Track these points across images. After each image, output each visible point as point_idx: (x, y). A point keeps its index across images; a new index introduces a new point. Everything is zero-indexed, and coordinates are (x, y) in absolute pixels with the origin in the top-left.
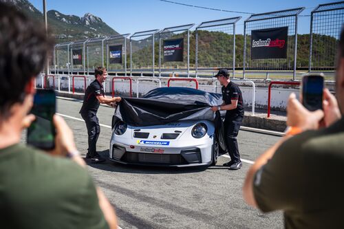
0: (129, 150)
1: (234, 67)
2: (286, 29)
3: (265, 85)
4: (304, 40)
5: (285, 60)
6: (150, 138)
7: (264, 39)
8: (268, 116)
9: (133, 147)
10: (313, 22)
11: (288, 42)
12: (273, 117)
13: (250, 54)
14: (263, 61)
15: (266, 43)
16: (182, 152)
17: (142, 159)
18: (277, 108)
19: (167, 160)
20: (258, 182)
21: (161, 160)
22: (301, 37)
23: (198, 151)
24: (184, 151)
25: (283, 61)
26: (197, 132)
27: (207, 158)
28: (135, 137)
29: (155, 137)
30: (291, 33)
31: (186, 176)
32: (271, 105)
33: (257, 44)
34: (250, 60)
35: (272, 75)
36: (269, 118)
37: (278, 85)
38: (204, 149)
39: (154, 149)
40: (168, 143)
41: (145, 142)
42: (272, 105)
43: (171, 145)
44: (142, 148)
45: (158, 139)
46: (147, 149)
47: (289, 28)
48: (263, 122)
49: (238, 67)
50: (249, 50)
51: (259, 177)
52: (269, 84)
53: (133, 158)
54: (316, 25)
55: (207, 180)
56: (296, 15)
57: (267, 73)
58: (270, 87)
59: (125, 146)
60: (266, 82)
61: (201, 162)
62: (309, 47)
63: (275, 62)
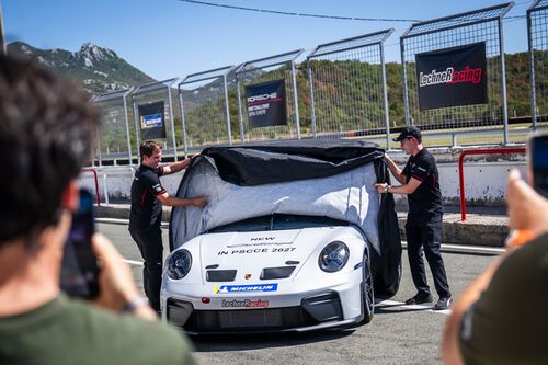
0: (199, 306)
1: (388, 128)
2: (481, 46)
3: (450, 157)
4: (518, 64)
5: (485, 108)
6: (239, 280)
7: (441, 68)
8: (463, 218)
9: (206, 300)
10: (533, 29)
11: (488, 70)
12: (473, 219)
13: (416, 100)
14: (442, 111)
15: (446, 77)
16: (303, 300)
17: (226, 323)
18: (479, 201)
19: (276, 320)
20: (467, 333)
21: (265, 321)
22: (512, 59)
23: (334, 297)
24: (308, 299)
25: (482, 109)
26: (329, 261)
27: (352, 309)
28: (209, 280)
29: (248, 276)
30: (491, 52)
31: (315, 348)
32: (466, 197)
33: (430, 79)
34: (416, 111)
35: (462, 137)
36: (466, 222)
37: (475, 156)
38: (344, 292)
39: (247, 301)
40: (275, 287)
41: (229, 288)
42: (468, 196)
43: (281, 291)
44: (224, 302)
45: (255, 279)
46: (234, 302)
47: (488, 44)
48: (454, 231)
49: (395, 127)
50: (414, 93)
51: (468, 323)
52: (458, 156)
53: (208, 321)
54: (539, 35)
55: (357, 351)
56: (498, 18)
57: (453, 134)
58: (461, 161)
59: (192, 300)
60: (453, 152)
61: (342, 319)
62: (529, 77)
63: (467, 112)
